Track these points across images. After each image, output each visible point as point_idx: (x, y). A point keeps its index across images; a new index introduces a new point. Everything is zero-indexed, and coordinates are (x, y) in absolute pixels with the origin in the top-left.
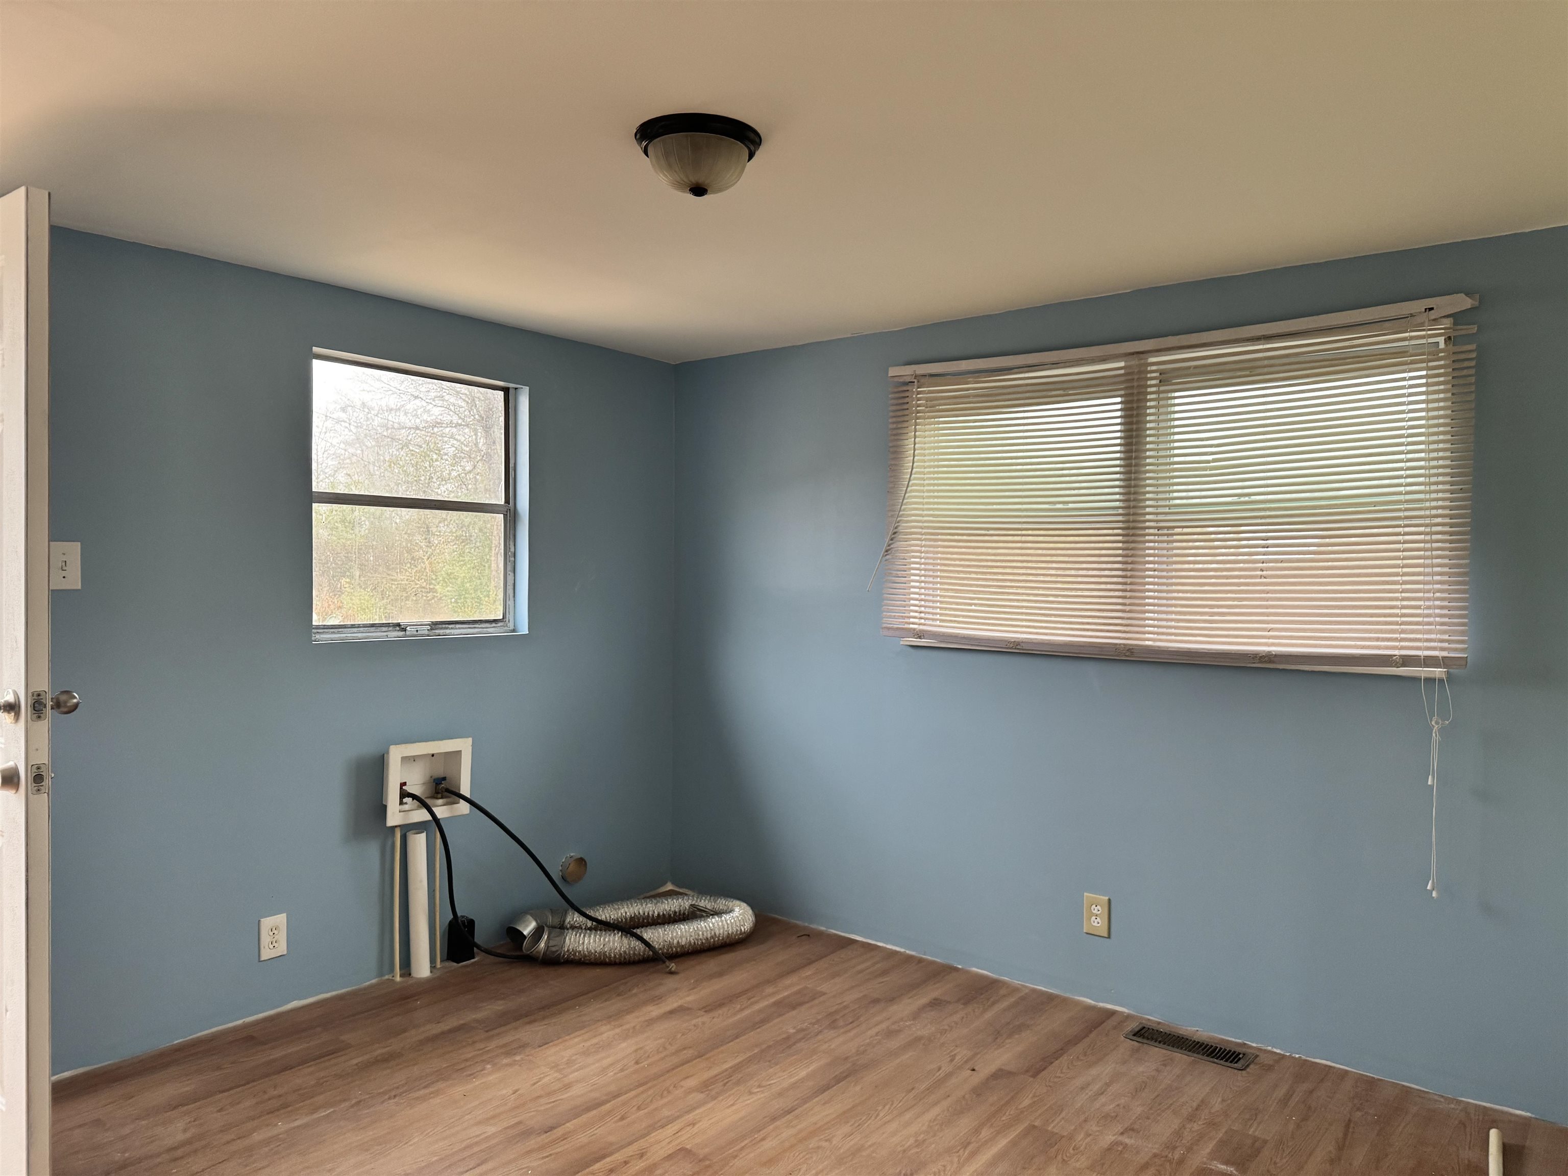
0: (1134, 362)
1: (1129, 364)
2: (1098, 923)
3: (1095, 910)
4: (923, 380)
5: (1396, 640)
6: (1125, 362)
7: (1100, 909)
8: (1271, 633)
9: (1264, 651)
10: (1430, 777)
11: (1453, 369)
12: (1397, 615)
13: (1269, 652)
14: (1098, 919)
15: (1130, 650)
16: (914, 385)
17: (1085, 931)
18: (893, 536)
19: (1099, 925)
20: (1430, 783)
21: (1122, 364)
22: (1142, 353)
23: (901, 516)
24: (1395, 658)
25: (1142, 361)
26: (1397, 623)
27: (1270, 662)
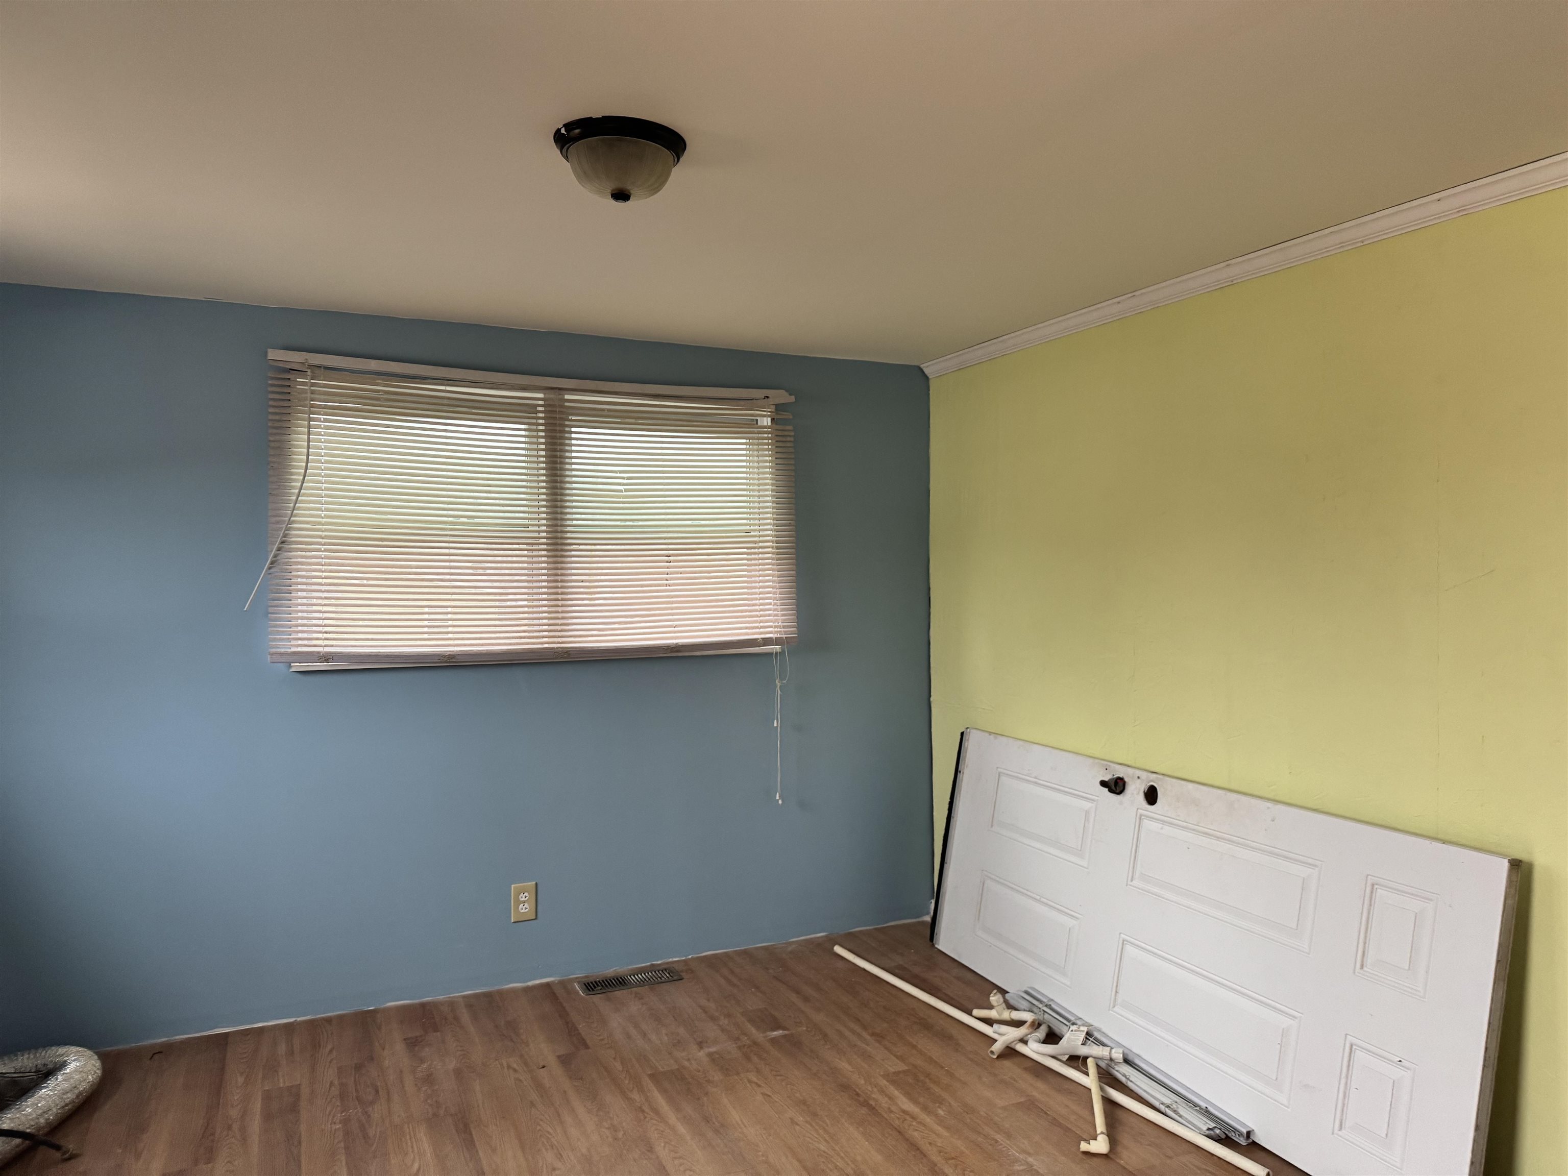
0: (551, 395)
1: (548, 396)
2: (525, 909)
3: (523, 897)
4: (317, 371)
5: (757, 628)
6: (544, 394)
7: (527, 895)
8: (676, 629)
9: (673, 643)
10: (775, 721)
11: (776, 441)
12: (756, 611)
13: (677, 644)
14: (526, 905)
15: (567, 652)
16: (307, 375)
17: (512, 921)
18: (281, 546)
19: (527, 910)
20: (775, 725)
21: (541, 395)
22: (560, 389)
23: (294, 522)
24: (759, 640)
25: (560, 397)
26: (757, 616)
27: (678, 651)
